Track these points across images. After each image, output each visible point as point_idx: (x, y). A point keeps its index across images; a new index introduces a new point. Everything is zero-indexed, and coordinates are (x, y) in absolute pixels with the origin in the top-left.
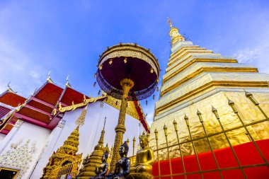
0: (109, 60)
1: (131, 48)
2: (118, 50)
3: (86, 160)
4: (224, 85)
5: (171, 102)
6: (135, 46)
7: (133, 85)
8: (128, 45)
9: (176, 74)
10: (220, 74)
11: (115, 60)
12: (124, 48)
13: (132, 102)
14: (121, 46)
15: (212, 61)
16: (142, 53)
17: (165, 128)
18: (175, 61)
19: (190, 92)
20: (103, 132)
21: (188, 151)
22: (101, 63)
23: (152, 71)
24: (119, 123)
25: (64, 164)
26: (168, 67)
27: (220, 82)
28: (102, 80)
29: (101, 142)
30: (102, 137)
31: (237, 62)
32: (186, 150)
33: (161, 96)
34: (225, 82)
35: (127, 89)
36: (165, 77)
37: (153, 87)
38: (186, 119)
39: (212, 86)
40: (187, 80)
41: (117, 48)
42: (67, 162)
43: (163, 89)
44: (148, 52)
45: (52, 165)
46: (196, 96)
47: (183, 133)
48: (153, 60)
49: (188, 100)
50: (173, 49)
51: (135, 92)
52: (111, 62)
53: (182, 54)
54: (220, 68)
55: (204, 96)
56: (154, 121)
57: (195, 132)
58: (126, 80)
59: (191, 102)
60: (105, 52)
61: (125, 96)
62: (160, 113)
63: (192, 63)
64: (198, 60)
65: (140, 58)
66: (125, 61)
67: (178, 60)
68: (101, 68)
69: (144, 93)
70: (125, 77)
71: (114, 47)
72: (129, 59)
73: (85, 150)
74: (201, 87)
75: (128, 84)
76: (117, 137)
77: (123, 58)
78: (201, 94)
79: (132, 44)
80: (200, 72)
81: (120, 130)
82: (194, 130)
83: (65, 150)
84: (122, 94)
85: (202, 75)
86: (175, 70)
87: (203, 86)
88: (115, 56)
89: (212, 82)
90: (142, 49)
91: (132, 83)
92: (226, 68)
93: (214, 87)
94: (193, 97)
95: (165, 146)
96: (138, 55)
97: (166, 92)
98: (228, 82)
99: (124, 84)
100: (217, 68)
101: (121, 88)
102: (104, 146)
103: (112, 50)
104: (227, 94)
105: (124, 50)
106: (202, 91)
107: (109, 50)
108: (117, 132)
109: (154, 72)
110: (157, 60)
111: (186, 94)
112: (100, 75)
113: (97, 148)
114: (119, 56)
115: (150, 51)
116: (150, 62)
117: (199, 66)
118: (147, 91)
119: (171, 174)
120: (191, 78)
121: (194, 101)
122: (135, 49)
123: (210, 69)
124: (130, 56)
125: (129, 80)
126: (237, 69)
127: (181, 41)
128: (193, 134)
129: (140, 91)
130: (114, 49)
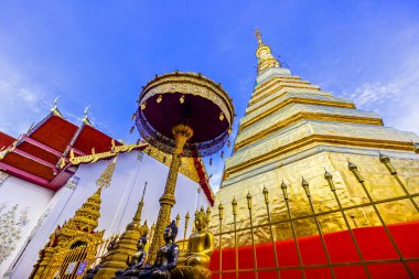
0: (157, 96)
1: (193, 80)
2: (172, 82)
4: (331, 142)
6: (199, 78)
7: (192, 134)
8: (188, 76)
9: (261, 118)
10: (326, 125)
11: (166, 96)
12: (182, 79)
13: (191, 160)
14: (177, 75)
15: (317, 103)
16: (209, 88)
17: (234, 204)
18: (261, 98)
19: (280, 149)
20: (141, 204)
21: (268, 236)
22: (144, 99)
23: (222, 118)
24: (166, 192)
25: (73, 246)
26: (249, 105)
27: (324, 137)
28: (144, 123)
29: (136, 219)
30: (139, 211)
31: (353, 107)
32: (266, 234)
33: (235, 150)
34: (333, 137)
35: (182, 140)
36: (243, 121)
37: (222, 139)
38: (265, 192)
39: (313, 141)
40: (276, 129)
41: (171, 79)
42: (79, 243)
43: (239, 139)
44: (218, 87)
45: (54, 245)
46: (288, 154)
48: (222, 98)
49: (275, 159)
50: (260, 79)
51: (197, 144)
52: (159, 100)
53: (273, 88)
54: (327, 115)
55: (300, 156)
56: (221, 187)
57: (281, 208)
58: (181, 127)
59: (278, 163)
60: (152, 82)
61: (179, 150)
62: (231, 176)
63: (287, 103)
64: (296, 101)
65: (204, 96)
66: (182, 100)
67: (266, 96)
68: (143, 107)
69: (208, 146)
70: (179, 123)
71: (166, 76)
72: (189, 97)
73: (111, 225)
74: (295, 143)
75: (183, 133)
76: (161, 212)
77: (178, 95)
78: (295, 152)
79: (195, 74)
80: (296, 118)
81: (166, 202)
82: (280, 206)
83: (77, 224)
84: (174, 146)
85: (299, 123)
86: (260, 111)
87: (299, 141)
88: (167, 91)
89: (312, 136)
90: (209, 82)
91: (191, 132)
92: (336, 116)
93: (315, 144)
94: (283, 156)
95: (231, 228)
96: (203, 93)
97: (244, 144)
98: (336, 137)
99: (177, 132)
100: (322, 115)
101: (172, 137)
102: (142, 223)
103: (162, 81)
104: (332, 155)
105: (182, 82)
106: (298, 147)
107: (157, 79)
108: (161, 204)
109: (225, 118)
110: (230, 101)
111: (273, 151)
113: (130, 227)
114: (173, 91)
115: (221, 86)
116: (220, 103)
117: (296, 109)
118: (213, 144)
119: (237, 270)
120: (283, 126)
121: (284, 162)
122: (197, 81)
123: (312, 114)
124: (189, 92)
125: (187, 128)
126: (353, 118)
127: (274, 67)
128: (278, 211)
129: (203, 143)
130: (166, 80)
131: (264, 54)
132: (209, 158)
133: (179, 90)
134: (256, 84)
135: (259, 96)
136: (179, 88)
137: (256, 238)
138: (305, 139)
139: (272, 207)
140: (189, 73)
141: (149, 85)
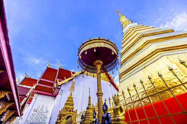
0: (84, 51)
1: (97, 41)
2: (89, 44)
4: (166, 50)
5: (129, 68)
6: (99, 39)
7: (102, 63)
8: (95, 40)
9: (129, 48)
10: (161, 43)
11: (88, 50)
12: (93, 41)
13: (104, 73)
14: (90, 41)
16: (105, 42)
17: (128, 90)
18: (127, 39)
19: (142, 60)
20: (90, 98)
21: (148, 101)
22: (80, 54)
23: (113, 53)
24: (98, 90)
25: (67, 118)
26: (123, 44)
27: (162, 49)
28: (82, 63)
29: (89, 104)
30: (90, 101)
31: (173, 31)
32: (146, 100)
33: (122, 65)
34: (166, 48)
35: (99, 67)
36: (122, 51)
37: (115, 62)
38: (142, 82)
39: (157, 52)
40: (138, 51)
41: (88, 43)
42: (69, 117)
43: (122, 60)
44: (108, 41)
45: (60, 120)
46: (147, 61)
48: (112, 46)
49: (141, 65)
50: (124, 31)
51: (105, 67)
52: (86, 53)
53: (131, 33)
54: (161, 38)
55: (153, 61)
56: (120, 82)
57: (150, 87)
58: (97, 61)
59: (143, 67)
61: (99, 71)
62: (123, 76)
63: (139, 38)
64: (144, 36)
65: (103, 46)
66: (95, 51)
67: (129, 38)
68: (80, 57)
69: (110, 66)
71: (86, 42)
72: (97, 48)
74: (149, 55)
75: (99, 63)
76: (98, 99)
77: (93, 49)
79: (97, 38)
80: (146, 44)
81: (99, 94)
83: (66, 109)
84: (96, 69)
85: (148, 46)
86: (128, 45)
88: (88, 48)
89: (156, 50)
90: (104, 40)
91: (102, 62)
92: (165, 38)
93: (159, 53)
94: (144, 63)
96: (102, 45)
97: (125, 61)
98: (168, 48)
99: (96, 64)
100: (158, 39)
101: (95, 66)
102: (92, 105)
103: (85, 45)
104: (169, 57)
105: (93, 43)
106: (150, 57)
107: (83, 44)
108: (98, 96)
109: (115, 53)
110: (114, 45)
111: (139, 61)
113: (88, 108)
114: (90, 48)
116: (110, 47)
117: (145, 40)
118: (112, 65)
119: (138, 120)
120: (141, 49)
121: (146, 65)
122: (99, 41)
123: (153, 40)
124: (97, 46)
125: (99, 61)
126: (174, 37)
127: (129, 24)
128: (149, 88)
129: (107, 66)
130: (86, 44)
131: (123, 19)
132: (112, 71)
133: (93, 47)
134: (123, 33)
136: (92, 46)
137: (142, 103)
138: (153, 52)
139: (146, 88)
141: (80, 47)
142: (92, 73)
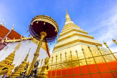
0: (37, 21)
1: (48, 18)
3: (16, 68)
4: (82, 42)
5: (61, 46)
6: (50, 18)
7: (46, 35)
9: (65, 34)
11: (40, 22)
12: (45, 17)
13: (45, 43)
14: (44, 16)
15: (79, 31)
16: (53, 22)
17: (57, 56)
18: (66, 28)
19: (69, 42)
20: (28, 55)
21: (64, 67)
22: (33, 22)
23: (55, 31)
24: (36, 52)
25: (3, 69)
26: (62, 30)
27: (81, 40)
28: (32, 30)
29: (25, 60)
30: (27, 57)
31: (88, 34)
33: (58, 42)
35: (43, 37)
36: (60, 34)
37: (55, 38)
40: (69, 37)
41: (42, 17)
42: (5, 68)
43: (59, 39)
44: (55, 22)
46: (71, 44)
47: (64, 59)
49: (68, 45)
50: (66, 23)
52: (37, 23)
53: (69, 26)
54: (82, 35)
55: (74, 45)
56: (53, 52)
58: (43, 32)
59: (69, 47)
61: (42, 39)
62: (56, 49)
63: (72, 30)
64: (74, 30)
65: (51, 24)
66: (44, 24)
68: (32, 24)
69: (50, 39)
70: (43, 31)
73: (17, 63)
74: (73, 41)
75: (44, 34)
76: (34, 58)
77: (44, 22)
78: (73, 44)
79: (49, 17)
80: (74, 35)
81: (36, 55)
82: (68, 58)
83: (5, 62)
84: (40, 38)
88: (40, 20)
89: (78, 40)
90: (53, 20)
91: (46, 34)
93: (78, 42)
95: (55, 64)
96: (51, 23)
97: (60, 41)
98: (83, 41)
99: (42, 34)
100: (80, 35)
101: (40, 35)
102: (27, 62)
104: (82, 45)
105: (45, 18)
106: (74, 43)
107: (37, 16)
108: (35, 56)
109: (56, 31)
110: (58, 26)
112: (31, 28)
113: (23, 63)
114: (42, 21)
115: (56, 22)
116: (55, 26)
117: (74, 32)
118: (52, 39)
119: (56, 76)
120: (71, 37)
121: (70, 46)
122: (50, 19)
123: (78, 34)
124: (47, 22)
126: (87, 37)
127: (70, 20)
128: (68, 60)
129: (49, 39)
130: (40, 17)
131: (68, 16)
133: (44, 21)
135: (65, 28)
138: (76, 40)
140: (47, 16)
141: (35, 18)
142: (37, 39)
